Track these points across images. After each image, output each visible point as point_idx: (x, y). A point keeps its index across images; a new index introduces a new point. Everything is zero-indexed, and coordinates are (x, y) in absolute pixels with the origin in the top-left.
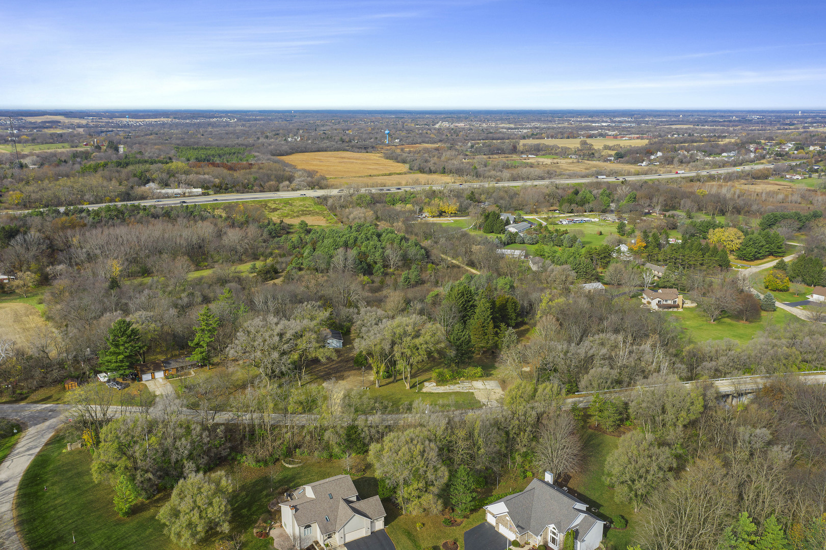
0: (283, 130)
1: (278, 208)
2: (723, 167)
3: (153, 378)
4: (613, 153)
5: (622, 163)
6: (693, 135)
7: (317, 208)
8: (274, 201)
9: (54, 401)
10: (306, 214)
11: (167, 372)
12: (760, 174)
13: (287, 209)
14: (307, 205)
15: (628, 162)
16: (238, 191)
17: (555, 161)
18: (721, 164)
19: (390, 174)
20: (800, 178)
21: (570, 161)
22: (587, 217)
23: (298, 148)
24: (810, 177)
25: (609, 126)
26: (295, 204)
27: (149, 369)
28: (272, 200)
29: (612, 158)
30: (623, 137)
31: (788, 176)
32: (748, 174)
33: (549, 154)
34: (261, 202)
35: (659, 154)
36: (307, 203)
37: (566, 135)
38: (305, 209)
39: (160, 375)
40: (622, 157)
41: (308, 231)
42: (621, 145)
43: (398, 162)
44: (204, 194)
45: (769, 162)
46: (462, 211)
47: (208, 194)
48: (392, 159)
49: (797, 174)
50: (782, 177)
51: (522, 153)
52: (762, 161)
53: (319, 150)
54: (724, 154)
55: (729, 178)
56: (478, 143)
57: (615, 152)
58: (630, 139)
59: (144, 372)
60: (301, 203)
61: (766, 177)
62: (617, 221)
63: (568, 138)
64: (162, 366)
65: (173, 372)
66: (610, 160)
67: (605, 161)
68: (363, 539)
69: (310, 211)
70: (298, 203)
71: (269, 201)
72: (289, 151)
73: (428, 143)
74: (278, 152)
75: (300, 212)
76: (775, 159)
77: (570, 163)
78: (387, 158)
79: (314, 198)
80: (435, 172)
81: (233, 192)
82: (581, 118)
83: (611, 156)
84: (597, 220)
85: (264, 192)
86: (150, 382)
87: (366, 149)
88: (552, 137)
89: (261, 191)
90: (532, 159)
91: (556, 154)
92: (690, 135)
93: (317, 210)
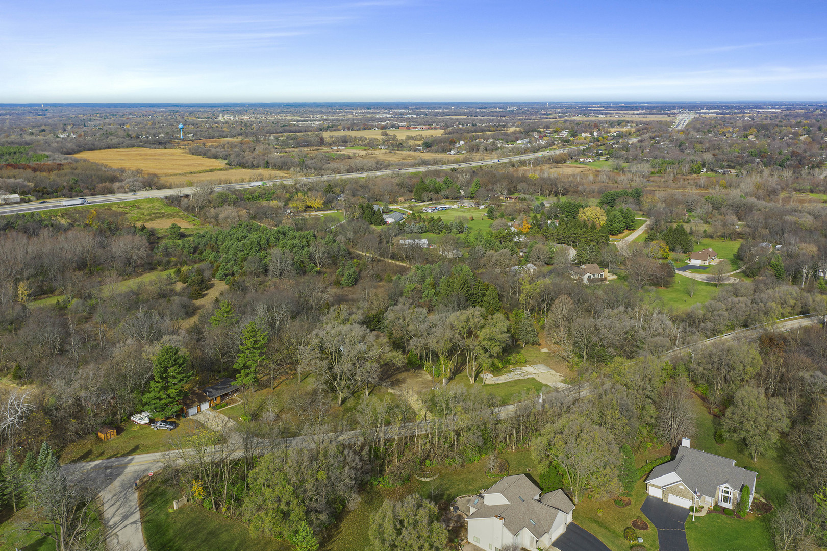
0: (45, 125)
1: (125, 211)
2: (525, 153)
3: (199, 411)
4: (420, 142)
5: (432, 152)
6: (476, 125)
7: (169, 210)
8: (119, 204)
9: (97, 457)
10: (160, 217)
11: (212, 402)
12: (560, 158)
13: (135, 212)
14: (156, 207)
15: (437, 151)
16: (64, 196)
17: (370, 152)
18: (523, 151)
19: (211, 171)
20: (592, 161)
21: (383, 151)
22: (444, 203)
23: (85, 145)
24: (599, 160)
25: (392, 117)
26: (142, 206)
27: (194, 402)
28: (115, 204)
29: (421, 148)
30: (415, 128)
31: (581, 160)
32: (549, 159)
33: (358, 145)
34: (103, 206)
35: (462, 143)
36: (157, 204)
37: (362, 127)
38: (156, 211)
39: (205, 406)
40: (430, 147)
41: (182, 236)
42: (423, 136)
43: (209, 157)
44: (23, 201)
45: (560, 148)
46: (327, 205)
47: (29, 201)
48: (200, 155)
49: (588, 158)
50: (576, 161)
51: (330, 145)
52: (553, 147)
53: (109, 147)
54: (519, 142)
55: (537, 163)
56: (282, 136)
57: (422, 142)
58: (423, 129)
59: (189, 406)
60: (150, 205)
61: (564, 161)
62: (474, 206)
63: (364, 129)
64: (205, 397)
65: (218, 401)
66: (420, 150)
67: (415, 151)
68: (563, 536)
69: (163, 213)
70: (146, 206)
71: (112, 204)
72: (76, 149)
73: (227, 137)
74: (64, 150)
75: (152, 215)
76: (563, 145)
77: (383, 153)
78: (193, 154)
79: (161, 199)
80: (258, 167)
81: (59, 197)
82: (361, 109)
83: (419, 146)
84: (455, 206)
85: (96, 195)
86: (198, 415)
87: (162, 144)
88: (349, 129)
89: (92, 195)
90: (344, 151)
91: (365, 145)
92: (473, 125)
93: (170, 212)
